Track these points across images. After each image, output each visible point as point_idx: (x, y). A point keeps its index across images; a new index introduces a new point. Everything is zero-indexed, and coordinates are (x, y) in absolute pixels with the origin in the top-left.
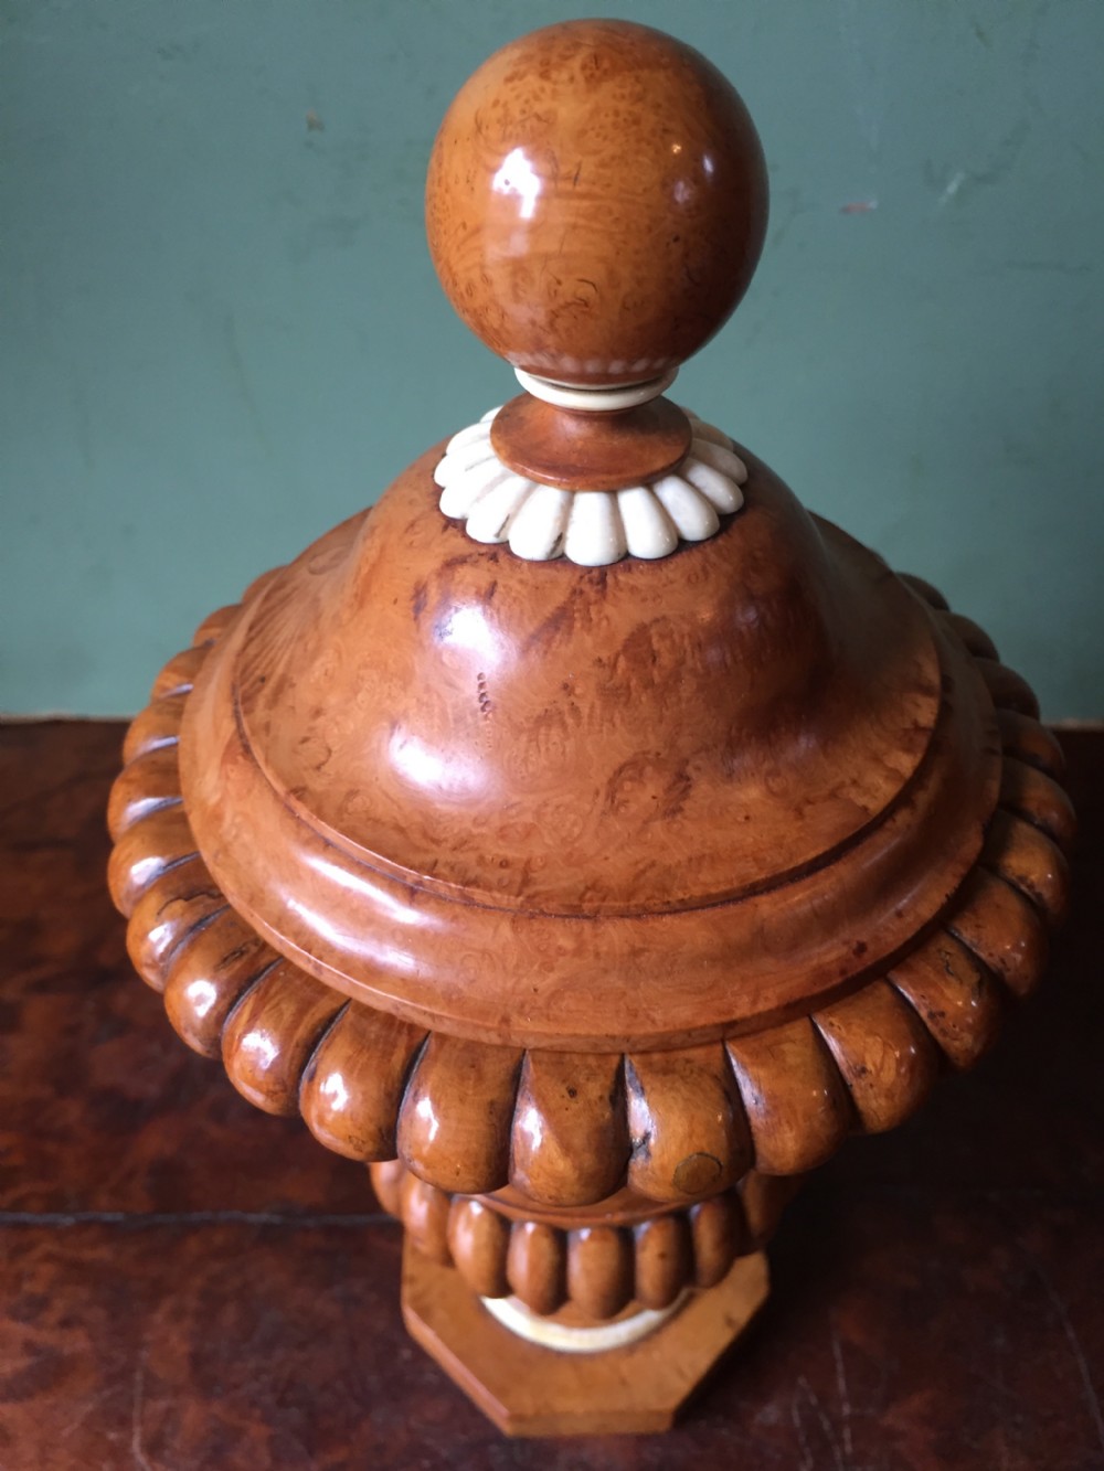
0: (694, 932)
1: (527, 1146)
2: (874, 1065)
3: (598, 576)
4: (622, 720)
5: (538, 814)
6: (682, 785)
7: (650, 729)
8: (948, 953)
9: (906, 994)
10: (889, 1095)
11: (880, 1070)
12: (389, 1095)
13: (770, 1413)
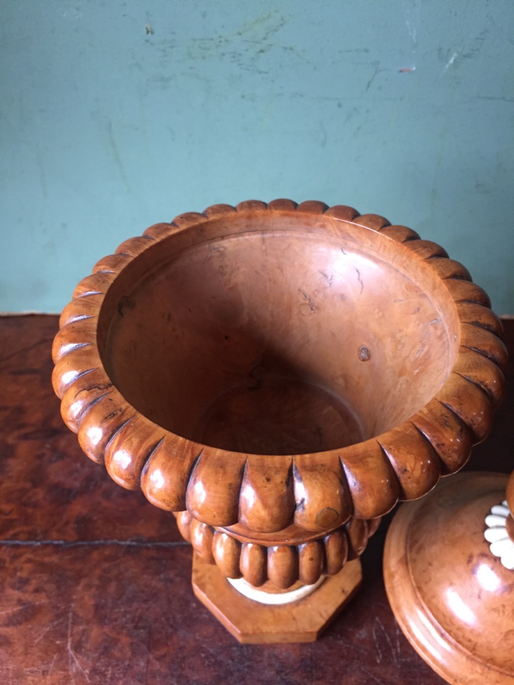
1: (246, 504)
2: (411, 468)
8: (446, 416)
9: (426, 436)
10: (418, 482)
11: (413, 470)
12: (182, 480)
13: (362, 634)
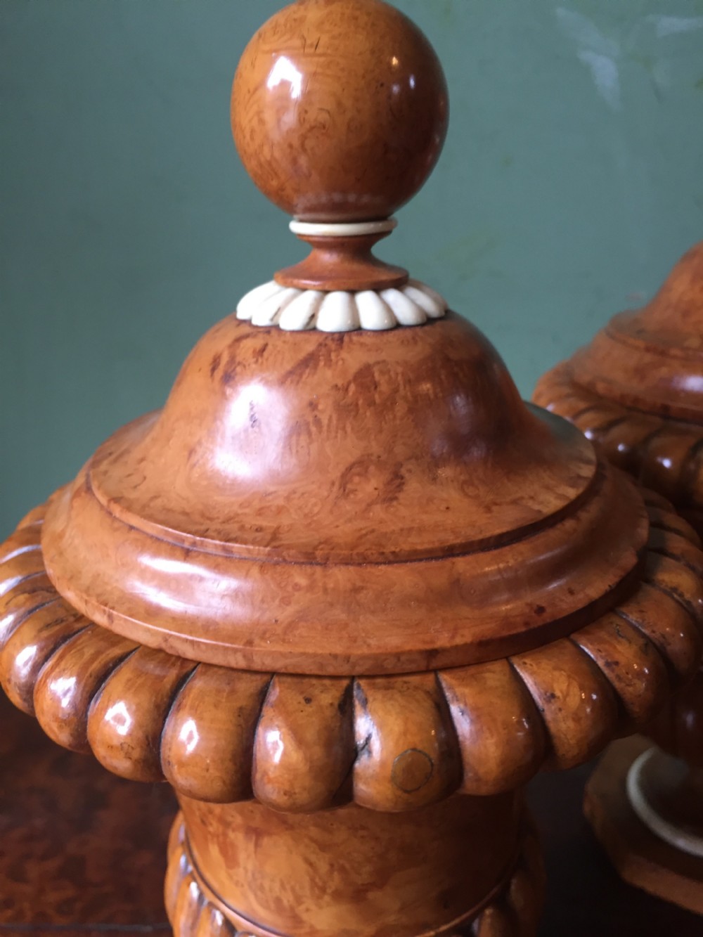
0: (403, 578)
2: (561, 691)
3: (339, 338)
4: (352, 429)
5: (288, 498)
6: (398, 482)
7: (373, 437)
8: (617, 625)
9: (587, 650)
10: (577, 719)
11: (566, 695)
12: (157, 706)
